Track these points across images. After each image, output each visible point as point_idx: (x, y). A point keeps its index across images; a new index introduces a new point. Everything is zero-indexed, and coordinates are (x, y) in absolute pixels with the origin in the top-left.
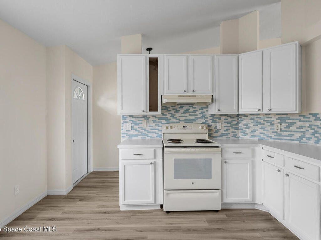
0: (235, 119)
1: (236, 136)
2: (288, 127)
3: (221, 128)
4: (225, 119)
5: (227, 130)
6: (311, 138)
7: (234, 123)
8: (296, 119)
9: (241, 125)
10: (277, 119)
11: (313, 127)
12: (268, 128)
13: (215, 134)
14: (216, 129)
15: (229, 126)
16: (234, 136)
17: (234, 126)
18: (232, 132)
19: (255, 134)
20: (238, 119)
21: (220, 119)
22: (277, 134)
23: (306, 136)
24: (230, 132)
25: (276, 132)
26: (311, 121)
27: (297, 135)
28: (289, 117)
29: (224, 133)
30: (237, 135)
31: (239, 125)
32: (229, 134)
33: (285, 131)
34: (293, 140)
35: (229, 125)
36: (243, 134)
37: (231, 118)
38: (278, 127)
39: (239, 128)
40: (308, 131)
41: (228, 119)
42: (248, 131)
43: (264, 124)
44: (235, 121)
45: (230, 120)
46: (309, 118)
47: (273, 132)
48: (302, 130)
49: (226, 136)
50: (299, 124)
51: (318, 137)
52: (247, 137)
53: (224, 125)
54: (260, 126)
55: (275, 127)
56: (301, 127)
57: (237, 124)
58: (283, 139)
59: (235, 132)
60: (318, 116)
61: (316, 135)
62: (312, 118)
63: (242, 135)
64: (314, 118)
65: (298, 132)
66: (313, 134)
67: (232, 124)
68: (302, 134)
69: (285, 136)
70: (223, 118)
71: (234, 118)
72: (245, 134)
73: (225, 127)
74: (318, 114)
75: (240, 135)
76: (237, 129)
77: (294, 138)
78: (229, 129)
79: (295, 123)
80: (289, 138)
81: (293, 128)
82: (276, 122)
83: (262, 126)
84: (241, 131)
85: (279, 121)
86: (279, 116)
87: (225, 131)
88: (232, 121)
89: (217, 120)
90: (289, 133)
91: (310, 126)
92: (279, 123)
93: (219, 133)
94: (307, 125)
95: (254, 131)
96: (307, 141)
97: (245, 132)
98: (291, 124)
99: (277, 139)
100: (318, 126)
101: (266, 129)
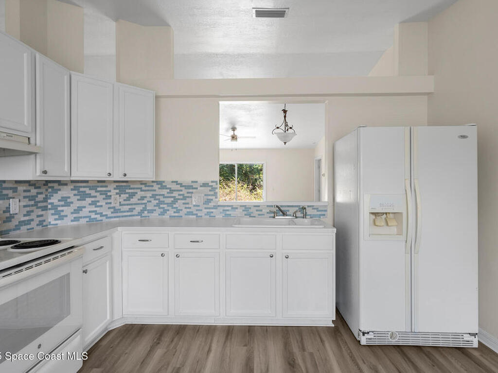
0: (43, 190)
1: (45, 224)
2: (128, 199)
3: (17, 211)
4: (25, 191)
5: (28, 213)
6: (155, 210)
7: (41, 197)
8: (137, 188)
9: (54, 200)
10: (115, 189)
11: (157, 197)
12: (103, 203)
13: (7, 224)
14: (7, 215)
15: (32, 206)
16: (41, 223)
17: (40, 205)
18: (38, 216)
19: (81, 214)
20: (47, 190)
21: (15, 190)
22: (116, 211)
23: (148, 208)
24: (33, 216)
25: (114, 208)
26: (155, 190)
27: (139, 208)
28: (130, 186)
29: (24, 221)
30: (44, 221)
31: (49, 201)
32: (32, 220)
33: (124, 205)
34: (133, 216)
35: (32, 203)
36: (57, 217)
37: (35, 188)
38: (117, 199)
39: (49, 206)
40: (150, 202)
41: (29, 191)
42: (67, 210)
43: (95, 197)
44: (41, 193)
45: (34, 191)
46: (152, 186)
47: (109, 208)
48: (144, 202)
49: (29, 227)
50: (140, 194)
51: (163, 208)
52: (67, 222)
53: (22, 204)
54: (89, 200)
55: (111, 201)
56: (142, 198)
57: (45, 200)
58: (122, 216)
59: (42, 216)
60: (164, 184)
61: (161, 206)
62: (156, 187)
63: (56, 219)
64: (159, 186)
65: (139, 204)
66: (158, 205)
67: (37, 199)
68: (144, 206)
69: (125, 212)
70: (21, 188)
71: (39, 188)
72: (61, 218)
73: (25, 206)
74: (164, 182)
75: (51, 219)
76: (45, 208)
77: (135, 212)
78: (32, 211)
79: (137, 193)
80: (129, 214)
81: (134, 200)
82: (113, 192)
83: (93, 199)
84: (53, 212)
85: (117, 191)
86: (117, 184)
87: (25, 215)
88: (38, 193)
89: (10, 193)
90: (130, 207)
91: (154, 196)
92: (117, 194)
93: (14, 222)
94: (149, 194)
95: (80, 209)
96: (149, 215)
97: (62, 214)
98: (132, 195)
99: (115, 217)
100: (163, 195)
101: (98, 204)
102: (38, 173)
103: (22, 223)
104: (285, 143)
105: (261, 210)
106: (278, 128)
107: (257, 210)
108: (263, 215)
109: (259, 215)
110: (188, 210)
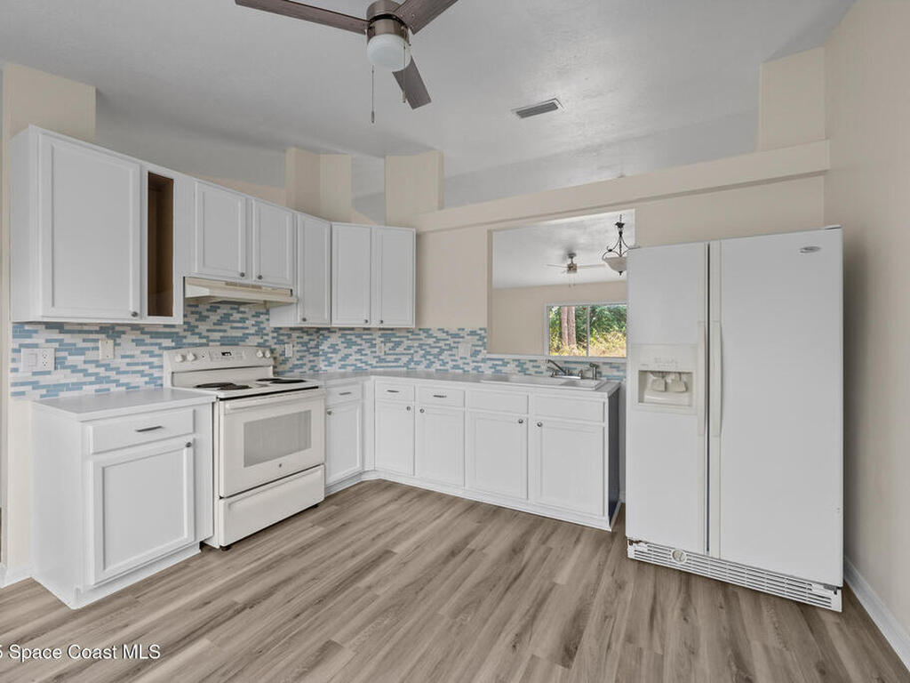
0: (314, 337)
1: (316, 369)
2: (393, 348)
3: (291, 355)
4: (298, 337)
5: (301, 358)
6: (421, 362)
7: (312, 344)
8: (403, 337)
9: (325, 347)
10: (380, 337)
11: (424, 347)
12: (367, 351)
13: (283, 366)
14: (283, 358)
15: (305, 351)
16: (312, 368)
17: (311, 351)
18: (310, 361)
19: (348, 362)
20: (318, 337)
21: (289, 336)
22: (381, 360)
23: (415, 359)
24: (306, 360)
25: (379, 357)
26: (421, 339)
27: (405, 359)
28: (395, 334)
29: (297, 365)
30: (316, 366)
31: (320, 348)
32: (305, 365)
33: (391, 354)
34: (400, 366)
35: (305, 348)
36: (326, 363)
37: (308, 335)
38: (382, 348)
39: (321, 353)
40: (417, 352)
41: (302, 338)
42: (335, 358)
43: (361, 345)
44: (313, 340)
45: (306, 338)
46: (419, 334)
47: (374, 357)
48: (409, 352)
49: (301, 370)
50: (406, 343)
51: (429, 360)
52: (335, 369)
53: (296, 349)
54: (355, 348)
55: (377, 349)
56: (409, 348)
57: (317, 346)
58: (388, 367)
59: (314, 361)
60: (430, 332)
61: (428, 357)
62: (423, 335)
63: (326, 366)
64: (425, 335)
65: (405, 354)
66: (424, 356)
67: (309, 346)
68: (410, 357)
69: (389, 362)
70: (295, 334)
71: (311, 335)
72: (330, 365)
73: (298, 351)
74: (430, 329)
75: (322, 365)
76: (316, 354)
77: (401, 363)
78: (304, 356)
79: (402, 342)
80: (395, 364)
81: (400, 350)
82: (378, 341)
83: (359, 347)
84: (323, 358)
85: (382, 339)
86: (383, 332)
87: (298, 360)
88: (310, 340)
89: (285, 338)
90: (395, 357)
91: (420, 346)
92: (382, 342)
93: (289, 365)
94: (416, 344)
95: (347, 356)
96: (417, 366)
97: (332, 361)
98: (398, 344)
99: (381, 367)
100: (429, 345)
101: (363, 352)
102: (299, 320)
103: (295, 366)
104: (621, 272)
105: (539, 367)
106: (610, 251)
107: (534, 367)
108: (542, 373)
109: (536, 372)
110: (455, 363)
